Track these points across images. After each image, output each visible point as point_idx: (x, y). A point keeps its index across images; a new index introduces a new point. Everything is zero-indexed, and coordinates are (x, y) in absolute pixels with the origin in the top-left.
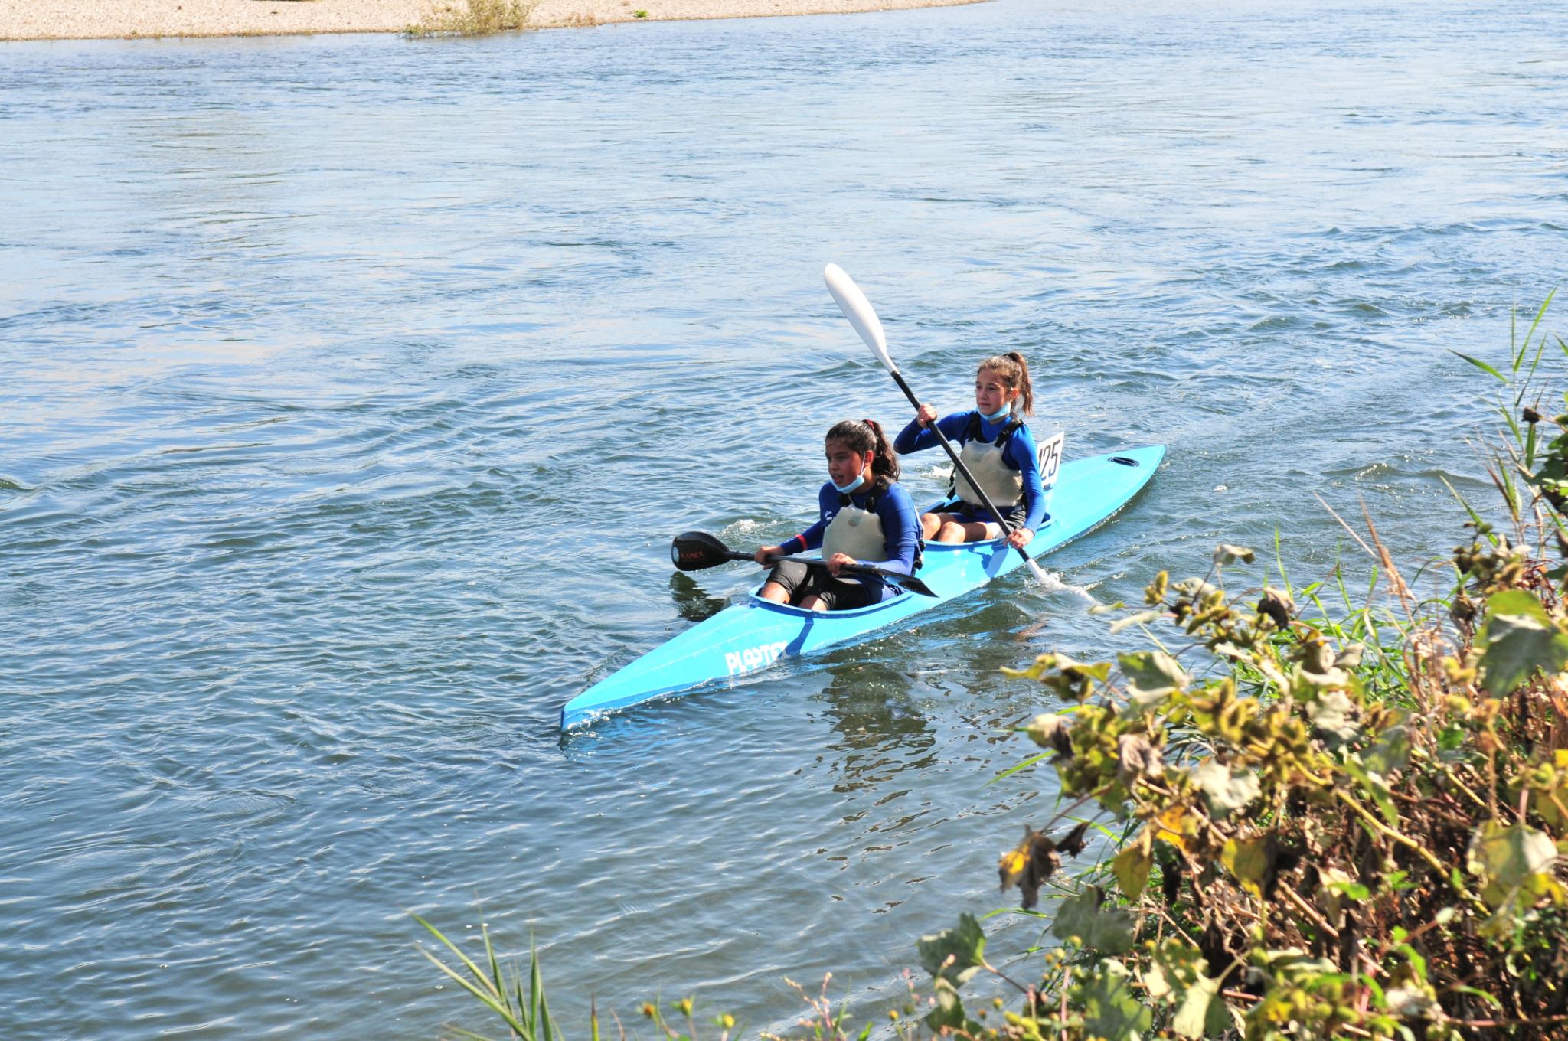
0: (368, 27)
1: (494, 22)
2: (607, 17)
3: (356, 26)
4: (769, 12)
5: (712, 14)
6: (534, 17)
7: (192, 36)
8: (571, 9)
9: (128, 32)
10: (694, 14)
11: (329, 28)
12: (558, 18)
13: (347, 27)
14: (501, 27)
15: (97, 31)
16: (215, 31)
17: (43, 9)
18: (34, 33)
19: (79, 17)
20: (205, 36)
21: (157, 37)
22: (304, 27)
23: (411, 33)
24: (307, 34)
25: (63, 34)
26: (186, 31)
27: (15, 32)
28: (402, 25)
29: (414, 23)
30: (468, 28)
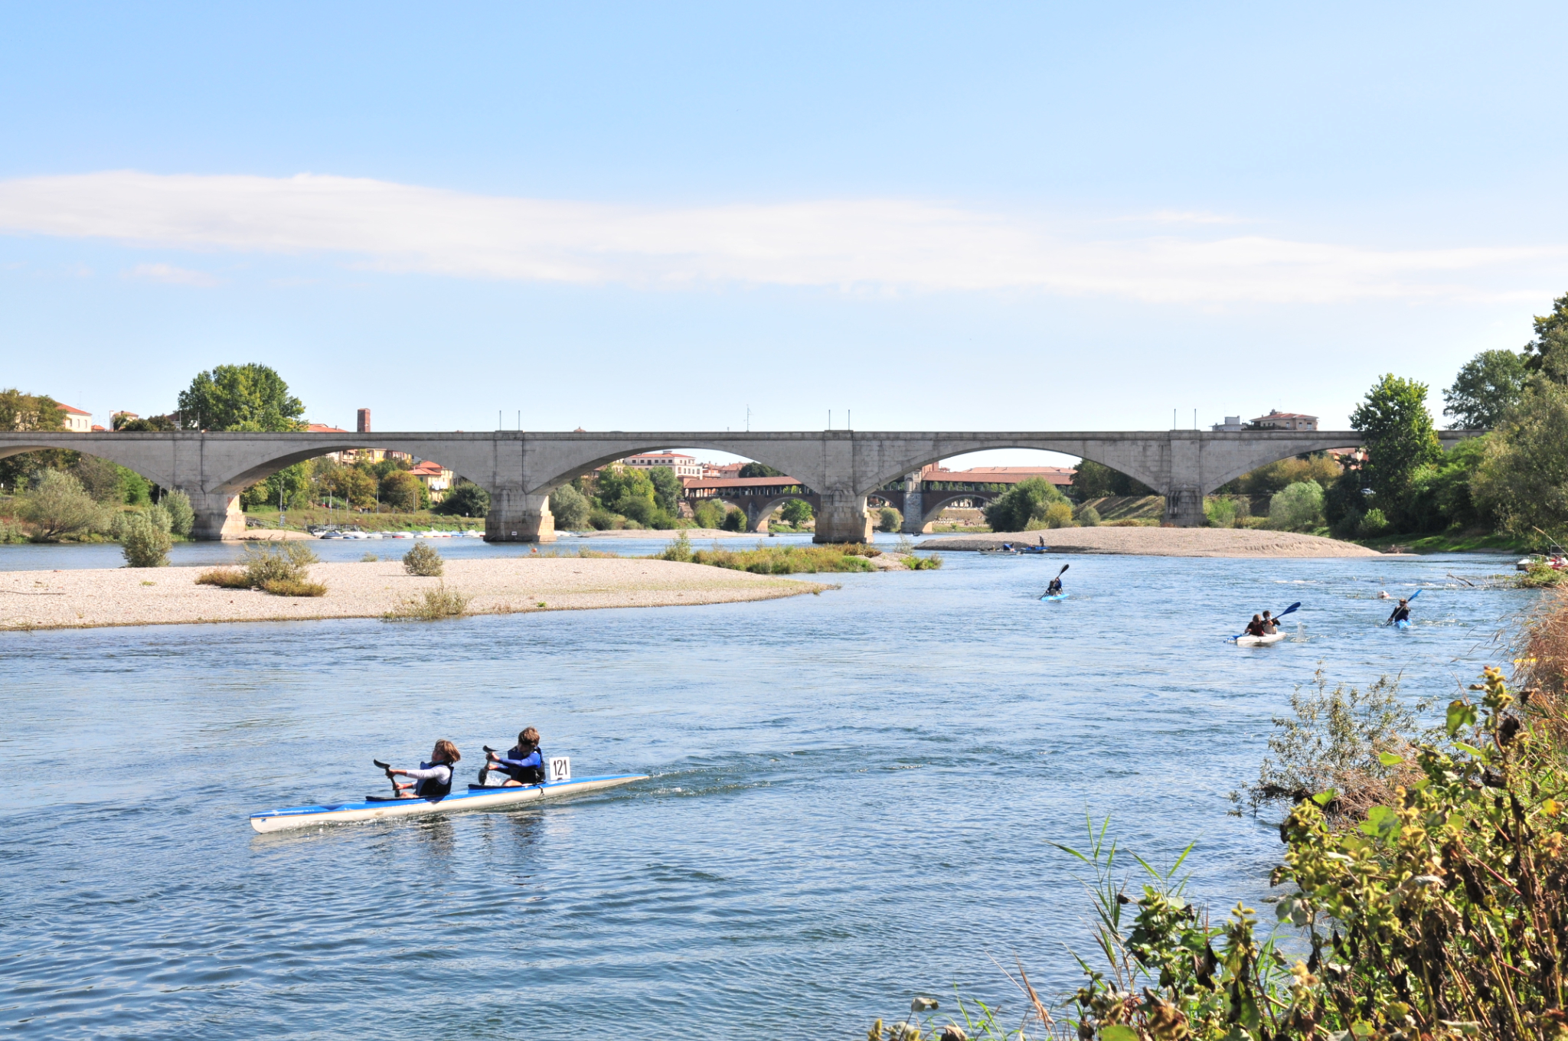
0: (358, 614)
1: (443, 610)
2: (519, 607)
3: (350, 613)
4: (627, 604)
5: (589, 605)
6: (470, 607)
7: (239, 620)
8: (495, 601)
9: (195, 619)
10: (577, 605)
11: (332, 615)
12: (486, 607)
13: (344, 614)
14: (448, 614)
15: (175, 618)
16: (255, 617)
17: (138, 604)
18: (131, 620)
19: (163, 609)
20: (247, 621)
21: (215, 622)
22: (315, 614)
23: (386, 618)
24: (317, 618)
25: (151, 620)
26: (235, 617)
27: (119, 619)
28: (381, 612)
29: (389, 611)
30: (425, 614)
